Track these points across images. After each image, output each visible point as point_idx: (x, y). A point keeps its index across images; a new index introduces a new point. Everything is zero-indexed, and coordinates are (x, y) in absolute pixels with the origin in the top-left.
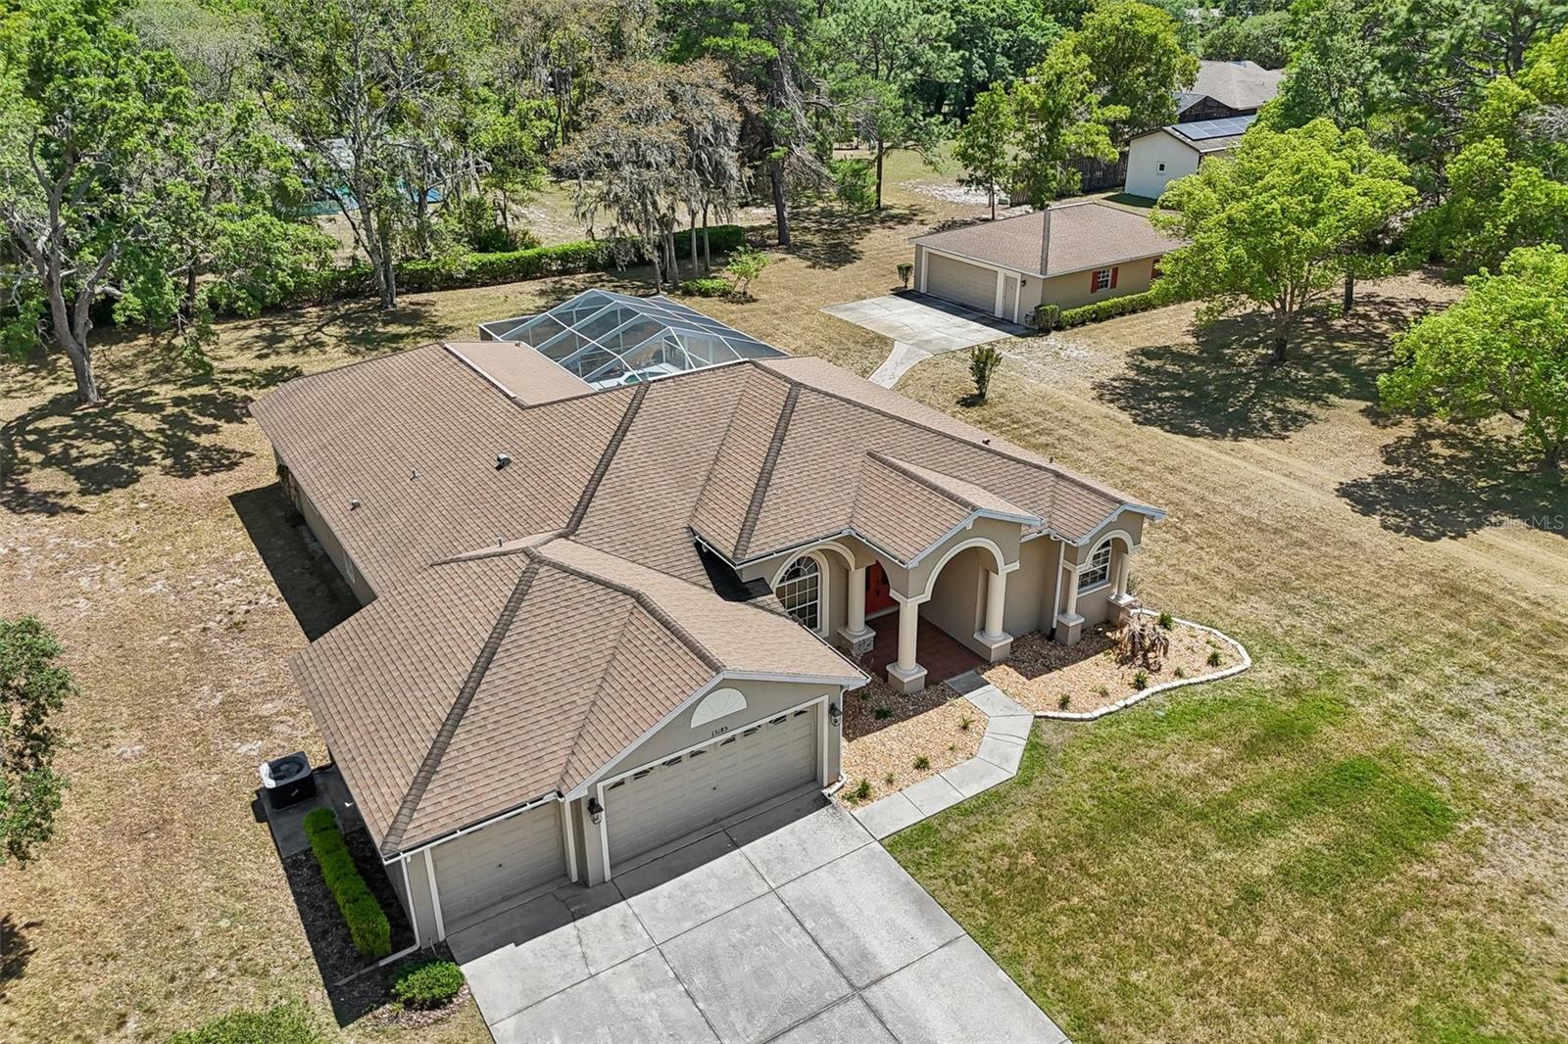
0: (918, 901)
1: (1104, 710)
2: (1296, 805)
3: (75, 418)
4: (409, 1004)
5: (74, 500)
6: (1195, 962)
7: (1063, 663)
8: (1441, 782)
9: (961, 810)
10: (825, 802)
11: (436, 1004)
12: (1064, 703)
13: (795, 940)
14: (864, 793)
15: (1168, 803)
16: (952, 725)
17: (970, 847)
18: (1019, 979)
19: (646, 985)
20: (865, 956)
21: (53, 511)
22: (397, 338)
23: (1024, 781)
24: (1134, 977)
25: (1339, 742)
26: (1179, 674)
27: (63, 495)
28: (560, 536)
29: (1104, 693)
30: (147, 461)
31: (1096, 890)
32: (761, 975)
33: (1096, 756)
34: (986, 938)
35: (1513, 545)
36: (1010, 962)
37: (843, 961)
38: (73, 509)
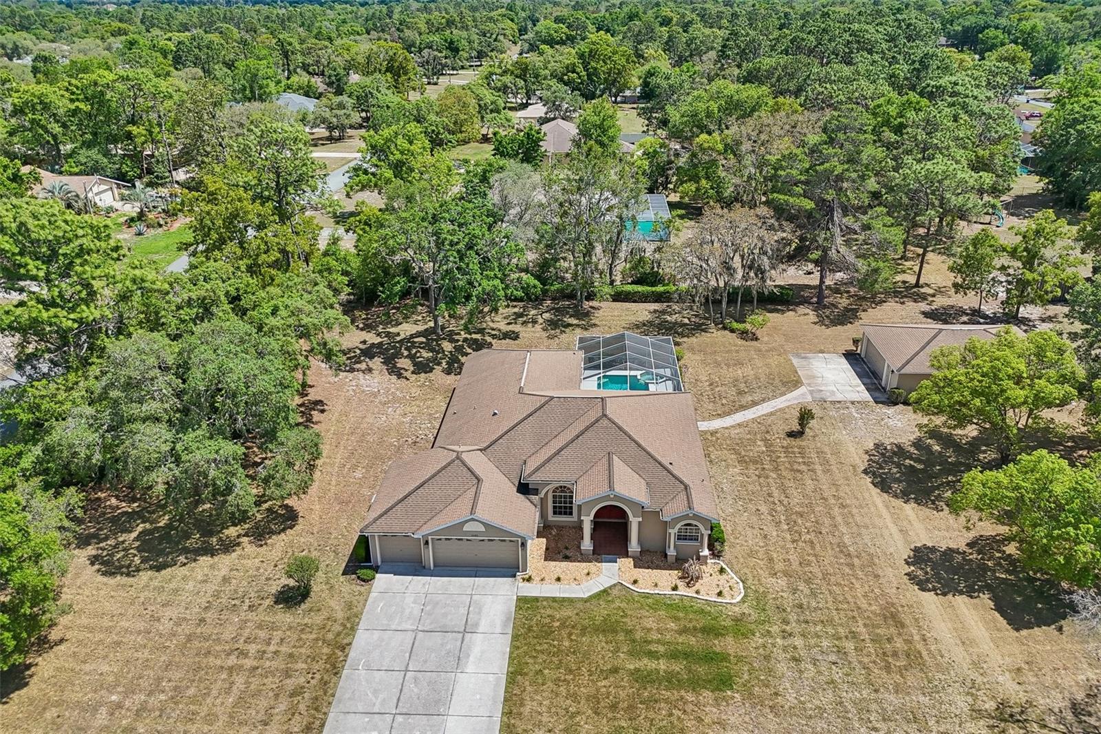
0: (508, 619)
1: (647, 591)
2: (673, 655)
3: (427, 339)
4: (359, 577)
5: (408, 374)
6: (570, 677)
7: (658, 567)
8: (746, 677)
9: (554, 599)
10: (514, 576)
11: (364, 581)
12: (635, 582)
13: (463, 611)
14: (529, 580)
15: (628, 632)
16: (586, 571)
17: (543, 611)
18: (511, 653)
19: (414, 602)
20: (477, 625)
21: (400, 376)
22: (569, 325)
23: (586, 601)
24: (546, 671)
25: (729, 645)
26: (697, 592)
27: (406, 370)
28: (481, 450)
29: (656, 585)
30: (439, 364)
31: (566, 643)
32: (445, 615)
33: (623, 605)
34: (515, 637)
35: (965, 610)
36: (514, 647)
37: (469, 622)
38: (406, 378)
